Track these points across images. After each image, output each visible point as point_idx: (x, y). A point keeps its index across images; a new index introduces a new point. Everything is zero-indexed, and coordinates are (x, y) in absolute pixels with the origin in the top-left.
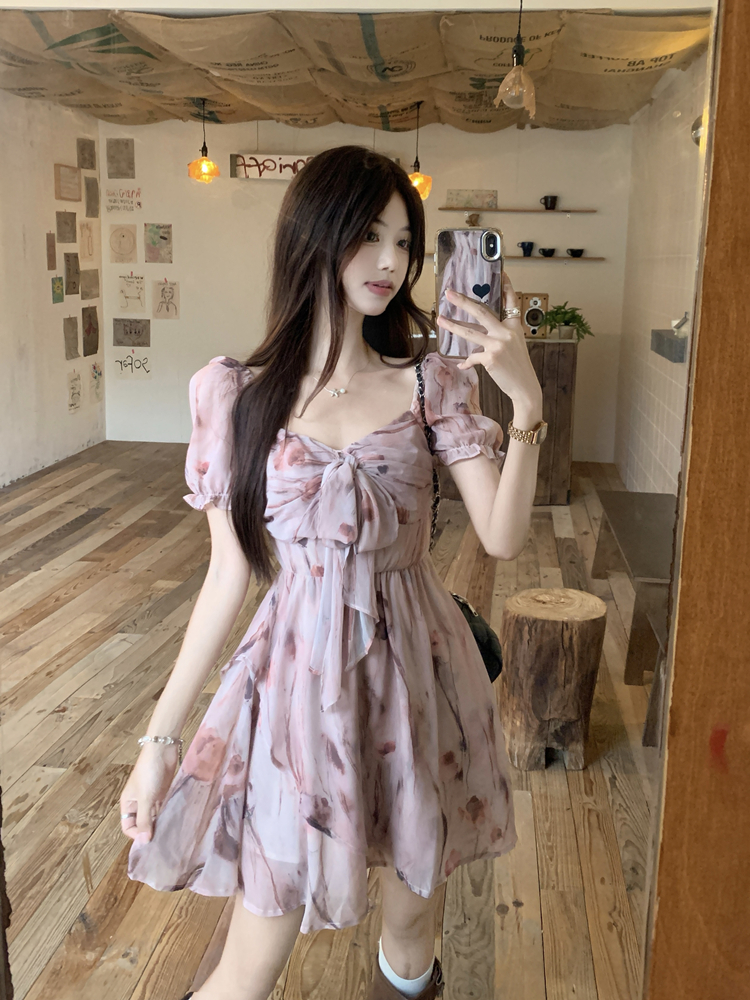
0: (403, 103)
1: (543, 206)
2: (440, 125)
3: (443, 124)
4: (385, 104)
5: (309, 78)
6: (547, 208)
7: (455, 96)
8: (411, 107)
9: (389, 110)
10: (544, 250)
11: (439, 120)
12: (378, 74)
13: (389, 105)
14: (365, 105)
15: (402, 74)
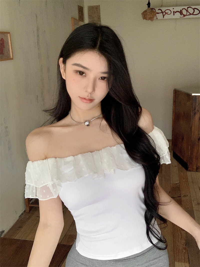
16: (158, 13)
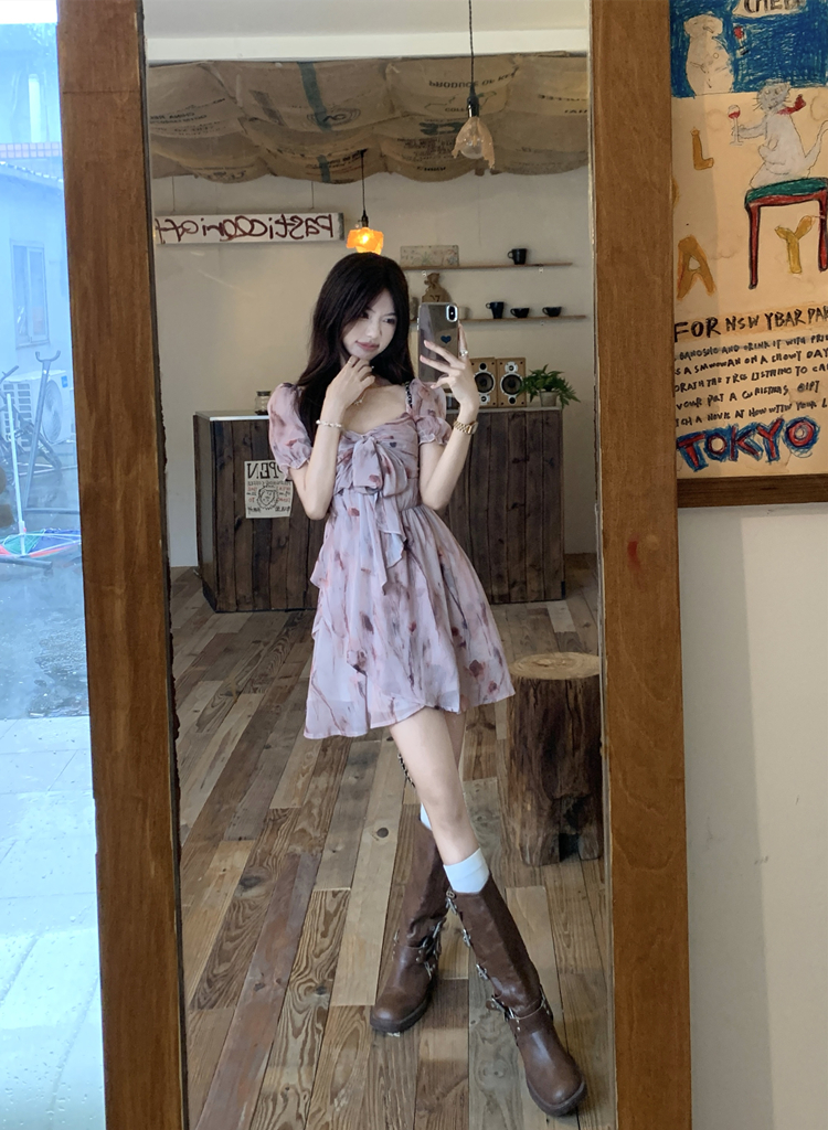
0: (345, 152)
1: (512, 261)
2: (387, 174)
3: (391, 172)
4: (326, 155)
5: (240, 129)
6: (516, 263)
7: (403, 144)
8: (354, 156)
9: (329, 160)
10: (516, 310)
11: (386, 169)
12: (319, 124)
13: (330, 155)
14: (303, 156)
15: (346, 122)
16: (166, 230)
